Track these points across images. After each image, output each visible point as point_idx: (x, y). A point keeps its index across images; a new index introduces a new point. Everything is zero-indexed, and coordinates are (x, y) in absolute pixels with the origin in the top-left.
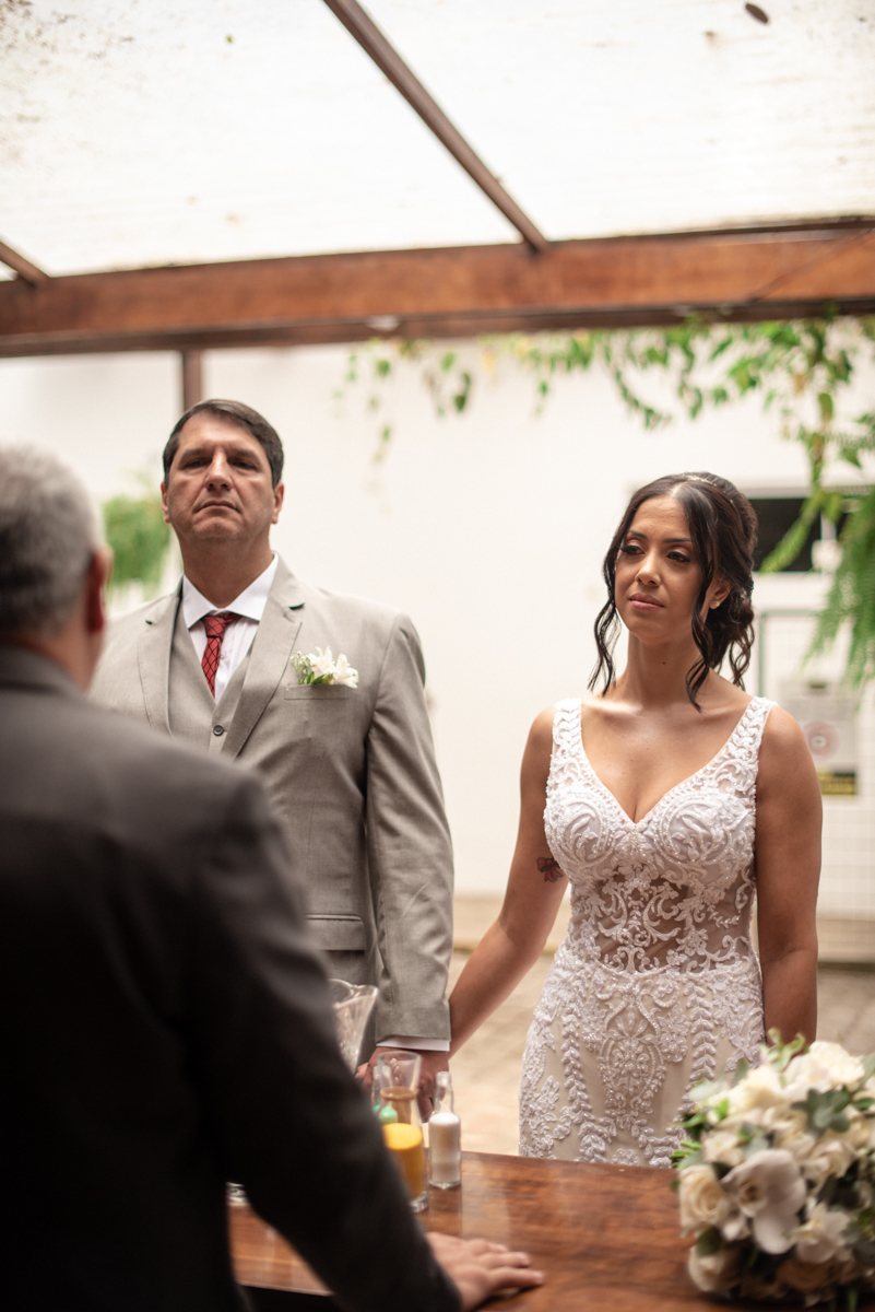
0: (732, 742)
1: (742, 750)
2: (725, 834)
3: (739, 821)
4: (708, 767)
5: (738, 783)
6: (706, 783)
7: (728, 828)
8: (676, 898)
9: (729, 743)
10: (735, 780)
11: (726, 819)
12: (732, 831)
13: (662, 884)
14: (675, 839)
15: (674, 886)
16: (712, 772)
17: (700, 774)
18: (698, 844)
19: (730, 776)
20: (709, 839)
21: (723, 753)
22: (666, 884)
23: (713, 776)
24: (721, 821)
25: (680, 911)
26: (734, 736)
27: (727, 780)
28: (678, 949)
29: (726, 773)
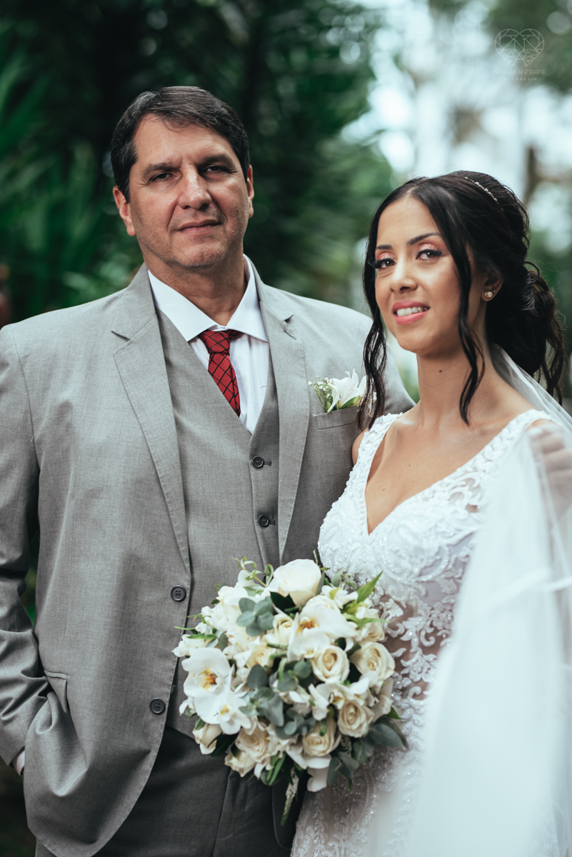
0: (483, 455)
1: (489, 463)
2: (440, 548)
3: (460, 536)
4: (446, 480)
5: (473, 497)
6: (437, 495)
7: (445, 542)
8: (401, 617)
9: (479, 456)
10: (470, 494)
11: (444, 532)
12: (448, 545)
13: (387, 601)
14: (391, 550)
15: (398, 603)
16: (448, 485)
17: (436, 486)
18: (411, 557)
19: (465, 490)
20: (419, 550)
21: (468, 466)
22: (391, 600)
23: (447, 489)
24: (437, 533)
25: (406, 630)
26: (487, 448)
27: (460, 494)
28: (403, 672)
29: (463, 486)
